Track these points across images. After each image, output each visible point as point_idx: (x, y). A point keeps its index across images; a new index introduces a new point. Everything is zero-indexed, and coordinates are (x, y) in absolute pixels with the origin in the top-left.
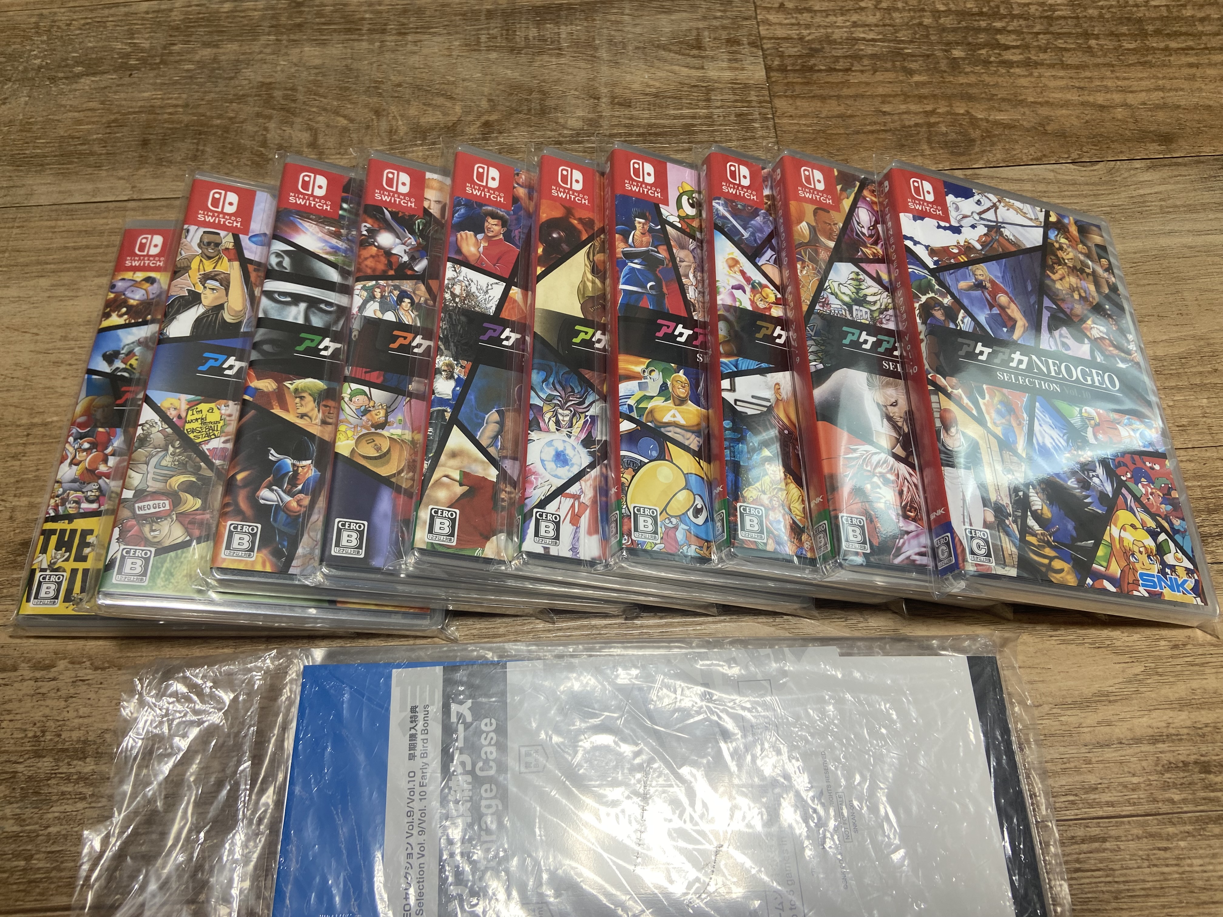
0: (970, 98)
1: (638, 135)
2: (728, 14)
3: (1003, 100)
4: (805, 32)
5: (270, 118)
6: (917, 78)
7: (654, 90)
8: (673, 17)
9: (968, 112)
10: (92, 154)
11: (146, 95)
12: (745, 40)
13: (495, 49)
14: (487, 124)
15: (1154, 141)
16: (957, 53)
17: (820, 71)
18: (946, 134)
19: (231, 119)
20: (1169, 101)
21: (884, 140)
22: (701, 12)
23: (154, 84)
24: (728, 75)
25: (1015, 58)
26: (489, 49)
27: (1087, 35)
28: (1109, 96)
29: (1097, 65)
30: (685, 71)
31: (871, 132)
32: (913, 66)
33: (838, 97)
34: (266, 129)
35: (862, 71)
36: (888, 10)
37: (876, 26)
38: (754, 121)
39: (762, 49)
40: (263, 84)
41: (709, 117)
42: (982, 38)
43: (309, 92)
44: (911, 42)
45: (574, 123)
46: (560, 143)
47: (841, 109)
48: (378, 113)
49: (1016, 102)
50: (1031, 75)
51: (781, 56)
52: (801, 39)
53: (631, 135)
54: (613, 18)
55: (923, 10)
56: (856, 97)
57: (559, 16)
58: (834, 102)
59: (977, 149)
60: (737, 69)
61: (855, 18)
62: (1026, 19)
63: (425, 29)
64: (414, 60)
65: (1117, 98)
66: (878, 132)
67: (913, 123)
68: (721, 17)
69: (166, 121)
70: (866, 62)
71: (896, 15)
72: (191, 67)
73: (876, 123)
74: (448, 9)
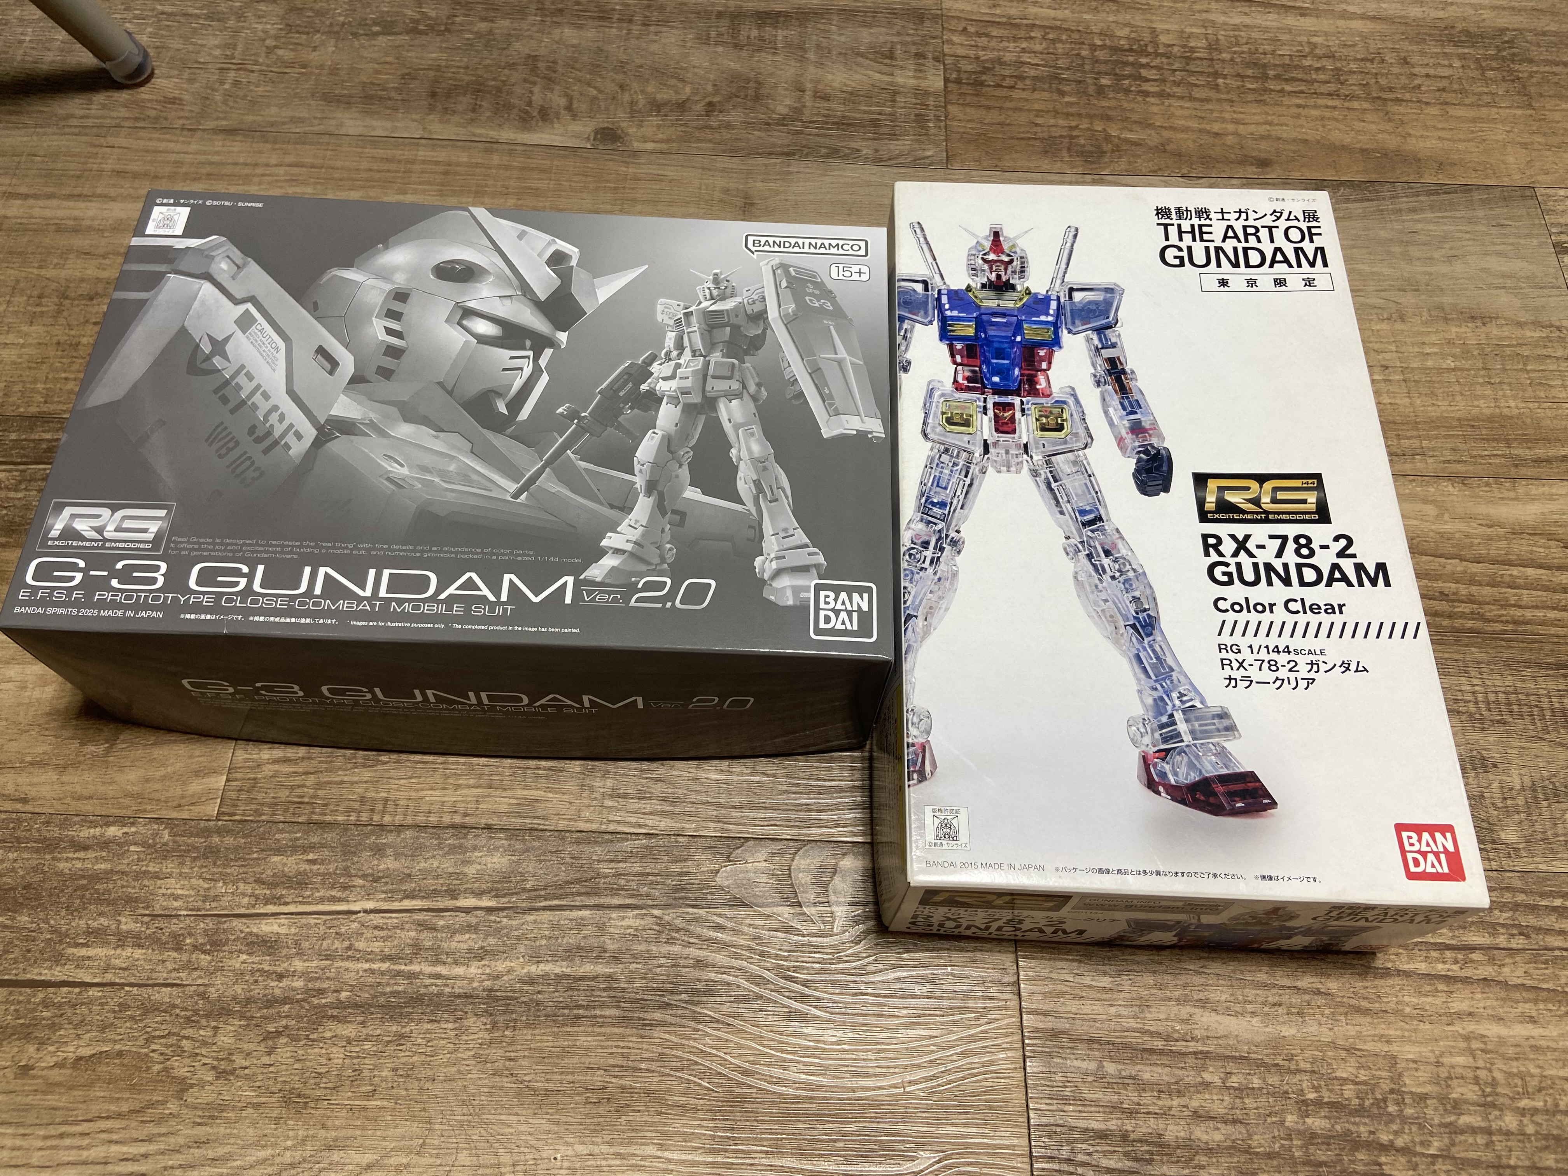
0: (1108, 118)
1: (834, 124)
2: (919, 32)
3: (1136, 122)
4: (981, 53)
5: (534, 83)
6: (1067, 99)
7: (849, 89)
8: (872, 31)
9: (1105, 130)
10: (389, 99)
11: (434, 55)
12: (930, 55)
13: (722, 43)
14: (710, 104)
15: (1252, 164)
16: (1105, 81)
17: (989, 86)
18: (1084, 146)
19: (503, 81)
20: (1273, 133)
21: (1033, 146)
22: (897, 28)
23: (440, 47)
24: (912, 82)
25: (1152, 89)
26: (717, 44)
27: (1216, 74)
28: (1224, 126)
29: (1219, 100)
30: (878, 76)
31: (1022, 139)
32: (1066, 89)
33: (1001, 108)
34: (531, 92)
35: (1024, 89)
36: (1053, 41)
37: (1042, 53)
38: (929, 121)
39: (944, 65)
40: (529, 56)
41: (893, 114)
42: (1128, 70)
43: (567, 65)
44: (1068, 69)
45: (782, 110)
46: (768, 124)
47: (1001, 118)
48: (622, 87)
49: (1146, 124)
50: (1163, 104)
51: (959, 71)
52: (977, 58)
53: (827, 123)
54: (822, 27)
55: (1083, 43)
56: (1015, 109)
57: (777, 22)
58: (996, 112)
59: (1106, 160)
60: (920, 78)
61: (1024, 45)
62: (1168, 58)
63: (664, 22)
64: (655, 47)
65: (1231, 127)
66: (1029, 138)
67: (1057, 135)
68: (913, 35)
69: (450, 79)
70: (1028, 82)
71: (1059, 45)
72: (471, 36)
73: (1028, 132)
74: (685, 8)
